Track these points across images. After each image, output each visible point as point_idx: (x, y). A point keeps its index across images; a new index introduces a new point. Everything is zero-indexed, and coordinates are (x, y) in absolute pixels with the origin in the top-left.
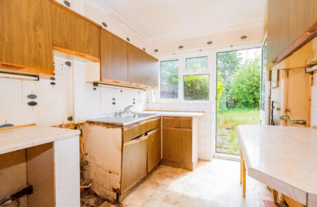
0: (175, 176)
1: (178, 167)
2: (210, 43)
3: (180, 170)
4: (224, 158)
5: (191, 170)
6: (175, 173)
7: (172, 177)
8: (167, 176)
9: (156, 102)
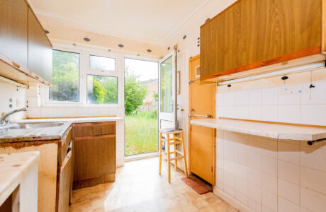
0: (101, 195)
1: (97, 184)
2: (121, 46)
3: (100, 186)
4: (133, 160)
5: (113, 182)
6: (97, 192)
7: (98, 198)
8: (91, 200)
9: (42, 106)
